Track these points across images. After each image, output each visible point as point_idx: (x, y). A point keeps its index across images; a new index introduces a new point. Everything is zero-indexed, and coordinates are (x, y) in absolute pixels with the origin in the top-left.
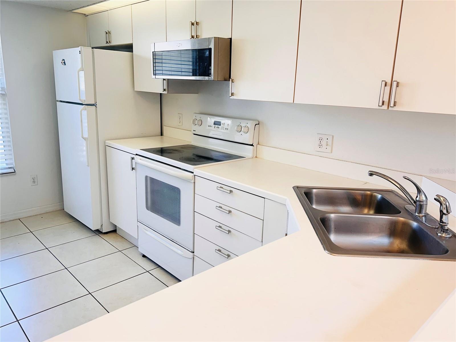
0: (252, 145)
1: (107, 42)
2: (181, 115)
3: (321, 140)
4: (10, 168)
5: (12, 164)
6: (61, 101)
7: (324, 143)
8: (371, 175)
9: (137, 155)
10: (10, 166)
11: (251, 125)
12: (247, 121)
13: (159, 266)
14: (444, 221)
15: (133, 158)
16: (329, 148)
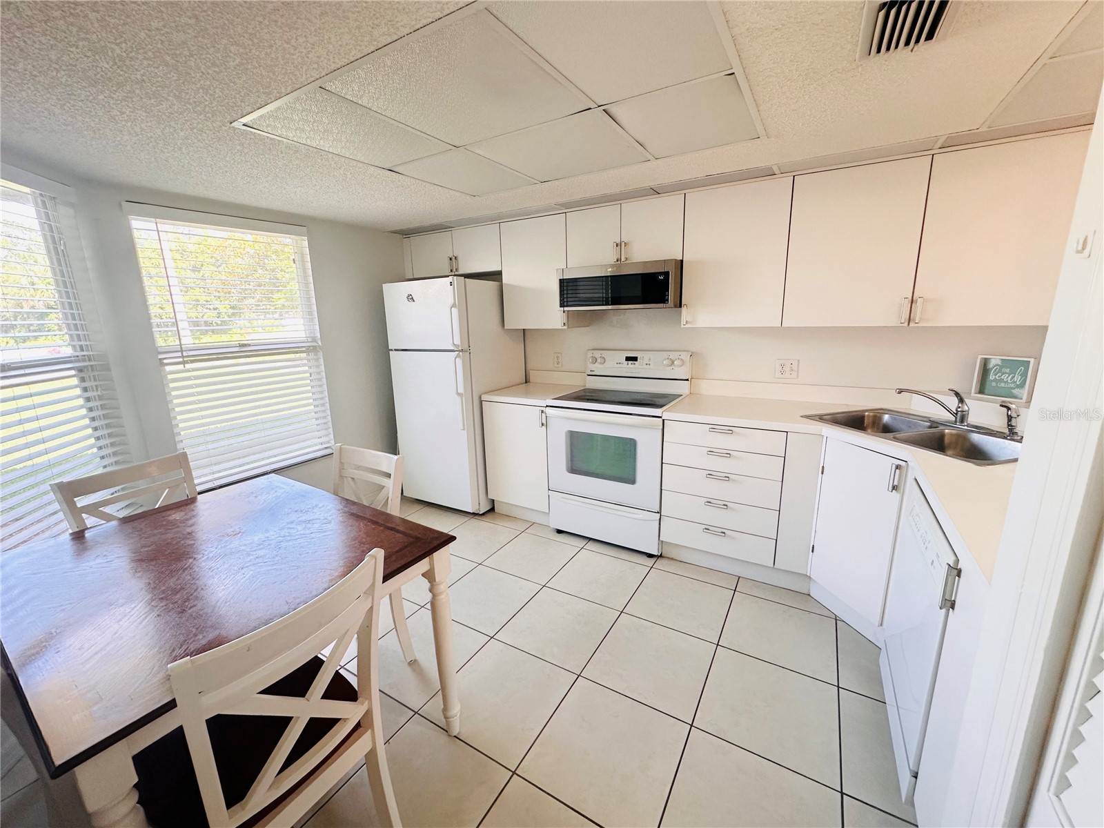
0: (687, 380)
1: (451, 271)
2: (559, 355)
3: (782, 366)
4: (326, 448)
5: (328, 442)
6: (396, 350)
7: (787, 368)
8: (900, 393)
9: (547, 406)
10: (326, 446)
11: (685, 356)
12: (680, 353)
13: (590, 539)
14: (1013, 424)
15: (542, 412)
16: (794, 375)
